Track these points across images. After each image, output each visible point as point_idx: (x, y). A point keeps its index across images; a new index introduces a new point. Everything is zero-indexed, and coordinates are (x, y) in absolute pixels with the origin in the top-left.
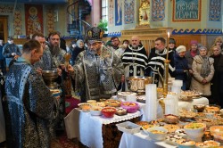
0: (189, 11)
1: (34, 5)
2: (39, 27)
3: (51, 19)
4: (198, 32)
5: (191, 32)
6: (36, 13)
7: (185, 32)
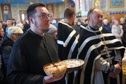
0: (118, 3)
1: (50, 5)
2: (52, 14)
3: (57, 10)
4: (123, 13)
5: (120, 13)
6: (51, 8)
7: (117, 13)
